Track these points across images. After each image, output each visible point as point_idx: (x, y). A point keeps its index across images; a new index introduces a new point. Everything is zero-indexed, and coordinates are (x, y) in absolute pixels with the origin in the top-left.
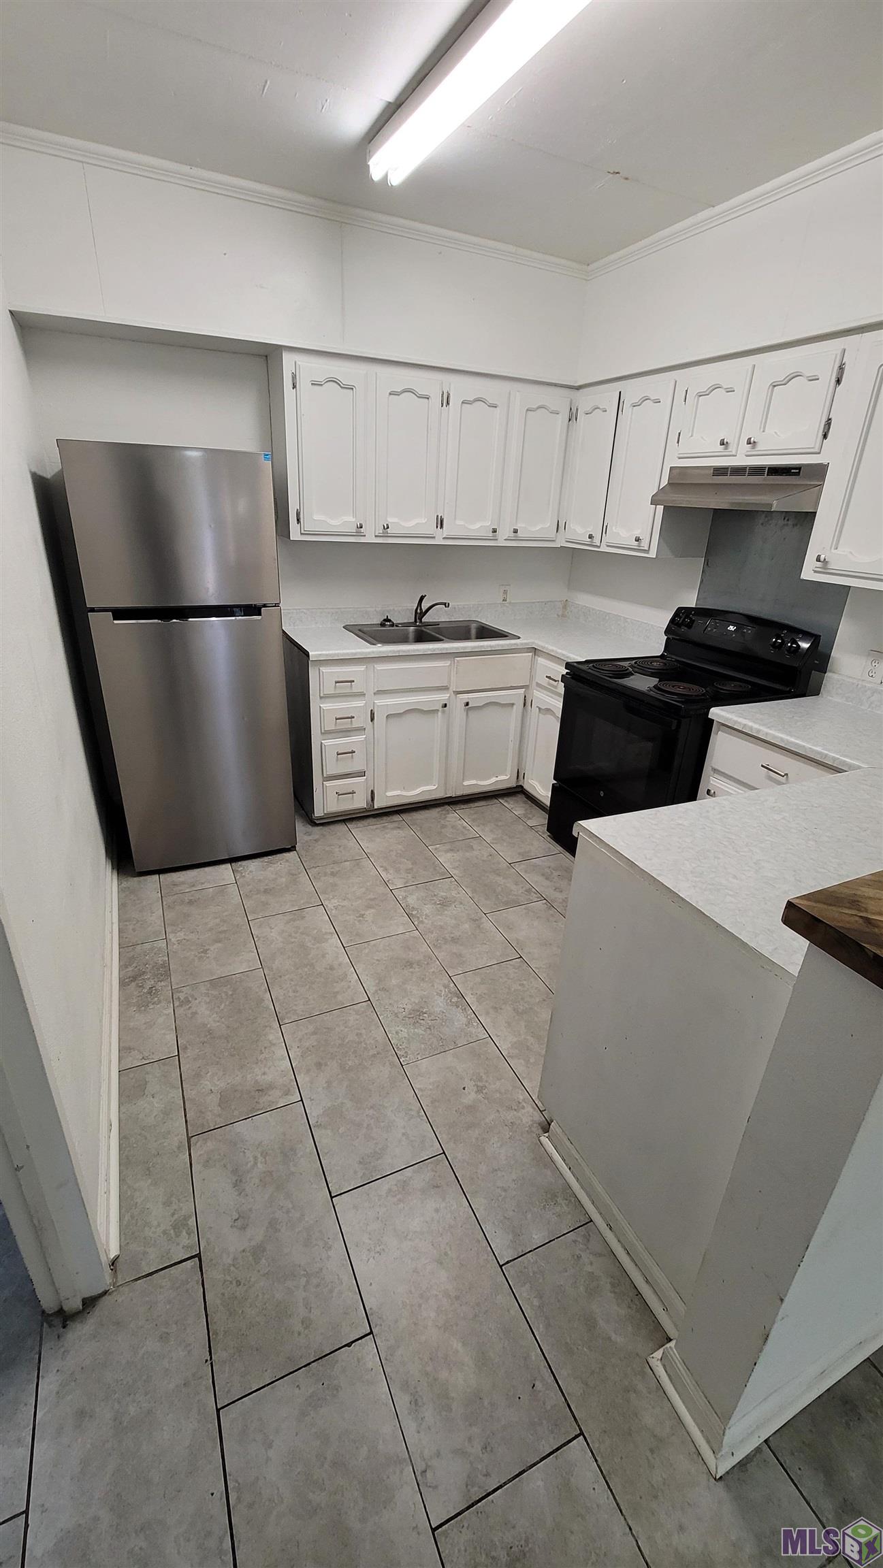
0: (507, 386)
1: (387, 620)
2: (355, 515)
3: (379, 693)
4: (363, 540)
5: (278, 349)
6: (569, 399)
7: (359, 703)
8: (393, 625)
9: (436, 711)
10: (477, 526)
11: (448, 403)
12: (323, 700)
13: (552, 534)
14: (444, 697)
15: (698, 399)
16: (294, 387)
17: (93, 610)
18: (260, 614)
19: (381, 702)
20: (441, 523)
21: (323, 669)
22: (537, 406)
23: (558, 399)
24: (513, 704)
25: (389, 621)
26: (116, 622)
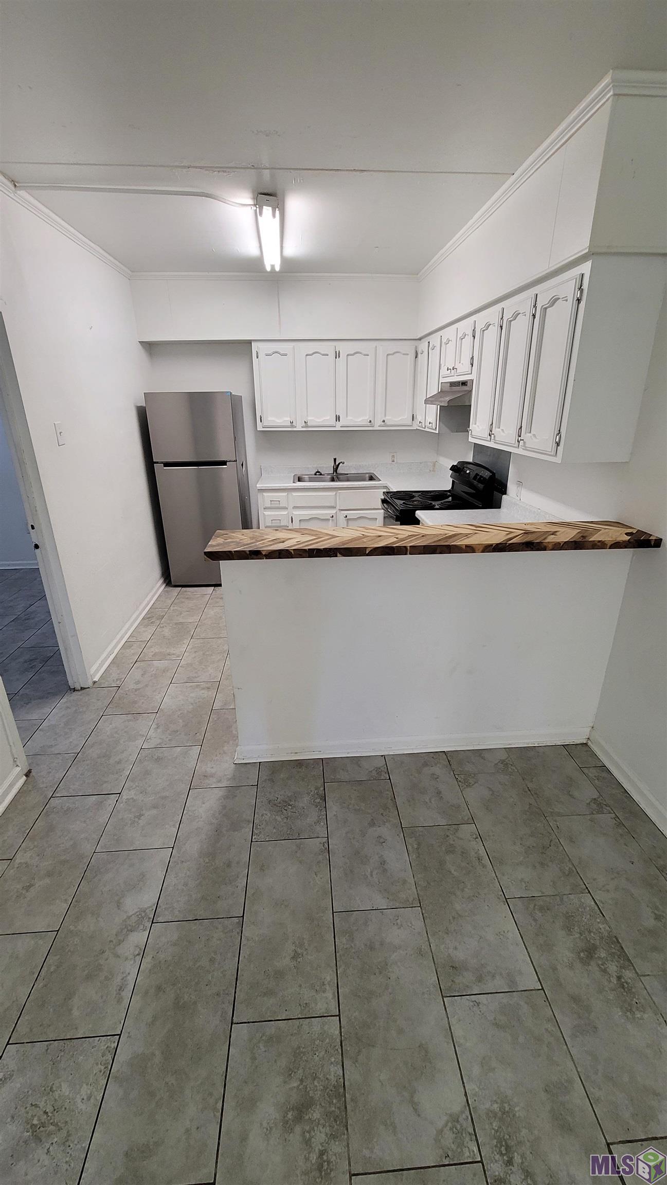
0: (374, 344)
1: (318, 472)
2: (290, 417)
3: (295, 507)
4: (295, 429)
5: (249, 343)
6: (415, 346)
7: (285, 513)
8: (321, 474)
9: (328, 520)
10: (360, 420)
11: (339, 357)
12: (265, 510)
13: (409, 422)
14: (333, 512)
15: (446, 346)
16: (257, 357)
17: (156, 463)
18: (226, 465)
19: (297, 512)
20: (338, 418)
21: (265, 494)
22: (393, 352)
23: (409, 348)
24: (376, 519)
25: (319, 472)
26: (165, 468)
